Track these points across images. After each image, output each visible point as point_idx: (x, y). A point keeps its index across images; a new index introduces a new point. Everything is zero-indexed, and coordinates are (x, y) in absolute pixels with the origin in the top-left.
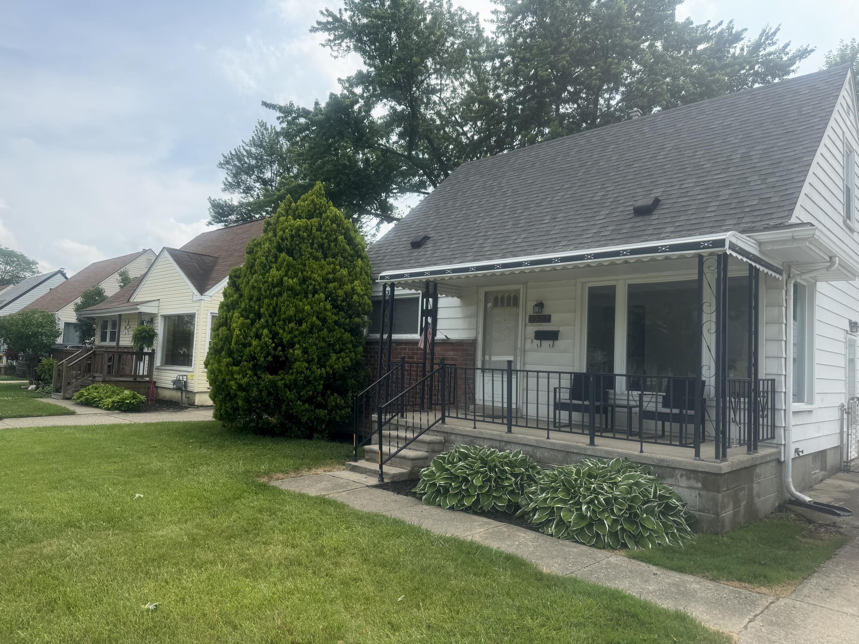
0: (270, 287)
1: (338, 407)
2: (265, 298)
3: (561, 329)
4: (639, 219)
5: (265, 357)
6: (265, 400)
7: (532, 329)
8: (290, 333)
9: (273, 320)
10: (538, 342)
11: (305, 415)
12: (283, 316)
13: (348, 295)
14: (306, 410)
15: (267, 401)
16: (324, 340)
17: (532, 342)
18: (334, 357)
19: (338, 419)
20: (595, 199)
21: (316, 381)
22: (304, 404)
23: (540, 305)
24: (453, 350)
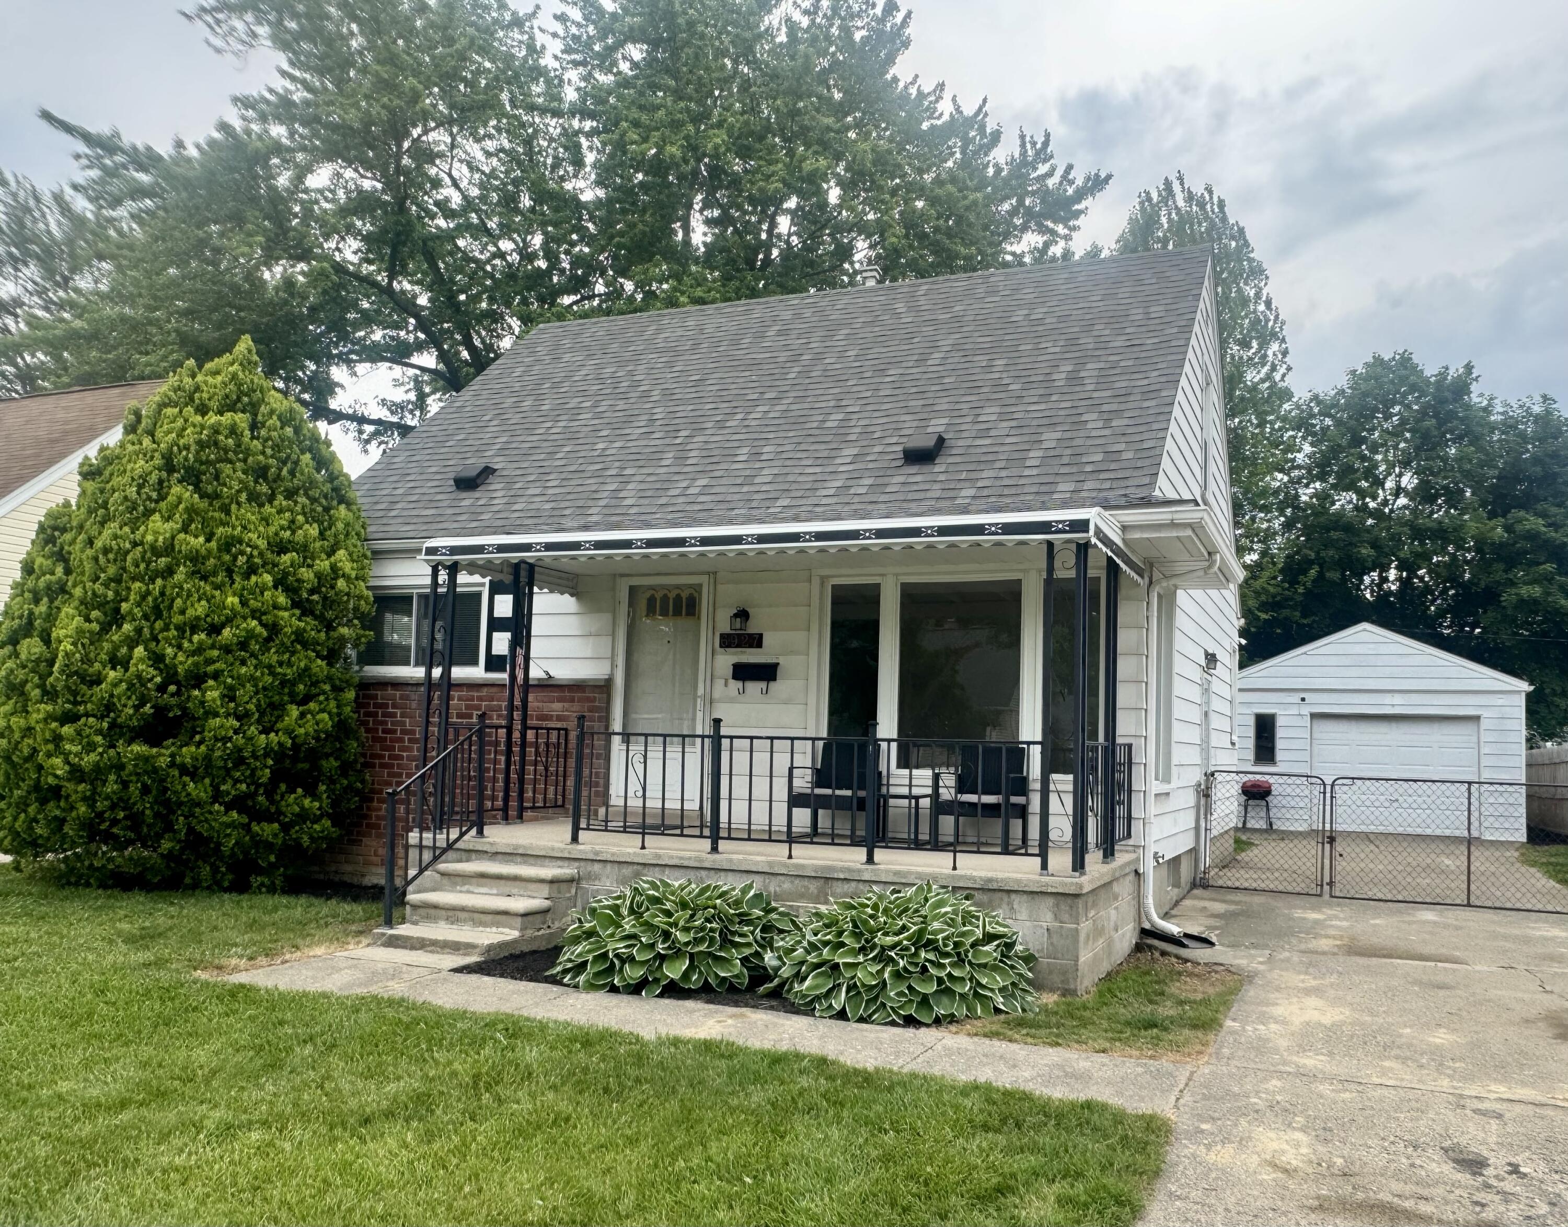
0: (149, 555)
1: (304, 816)
2: (134, 579)
3: (781, 660)
4: (914, 469)
5: (137, 708)
6: (135, 804)
7: (727, 660)
8: (193, 653)
9: (152, 628)
10: (739, 684)
11: (229, 835)
12: (177, 619)
13: (325, 581)
14: (232, 825)
15: (139, 807)
16: (272, 673)
17: (726, 685)
18: (294, 711)
19: (306, 841)
20: (829, 424)
21: (256, 758)
22: (227, 810)
23: (743, 615)
24: (560, 700)
